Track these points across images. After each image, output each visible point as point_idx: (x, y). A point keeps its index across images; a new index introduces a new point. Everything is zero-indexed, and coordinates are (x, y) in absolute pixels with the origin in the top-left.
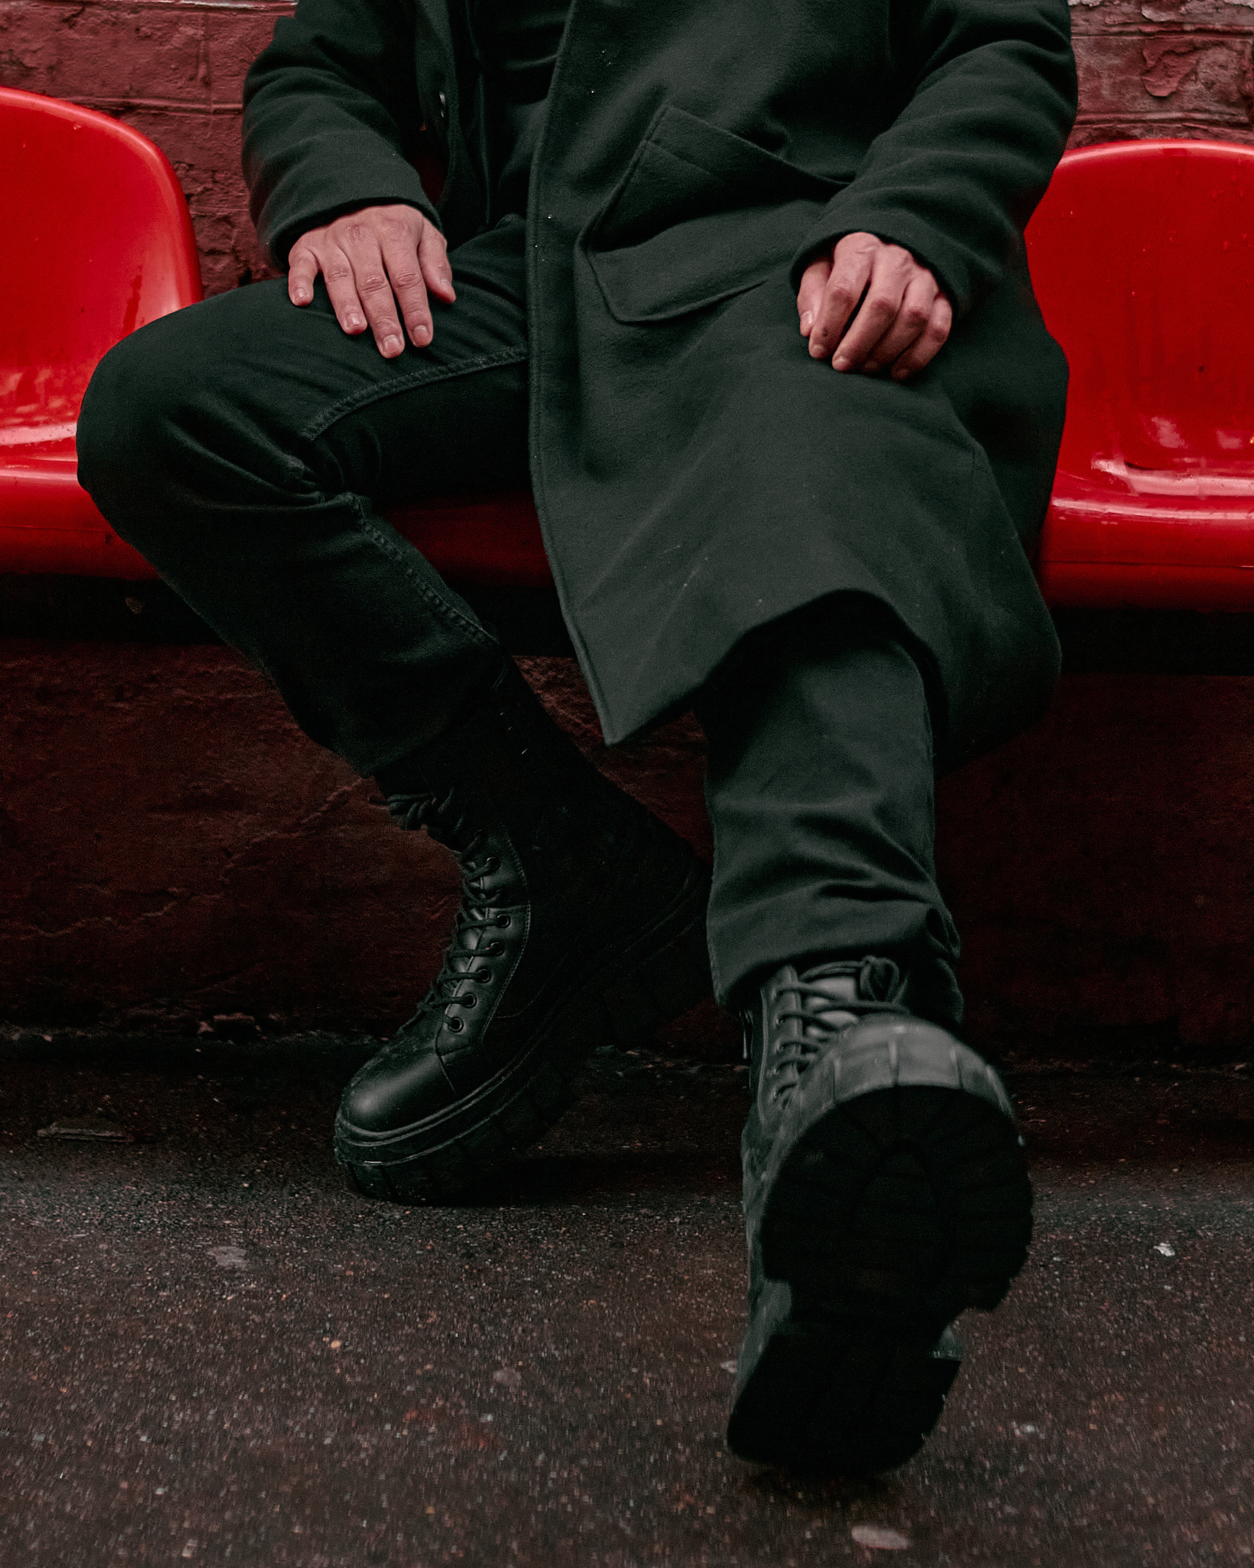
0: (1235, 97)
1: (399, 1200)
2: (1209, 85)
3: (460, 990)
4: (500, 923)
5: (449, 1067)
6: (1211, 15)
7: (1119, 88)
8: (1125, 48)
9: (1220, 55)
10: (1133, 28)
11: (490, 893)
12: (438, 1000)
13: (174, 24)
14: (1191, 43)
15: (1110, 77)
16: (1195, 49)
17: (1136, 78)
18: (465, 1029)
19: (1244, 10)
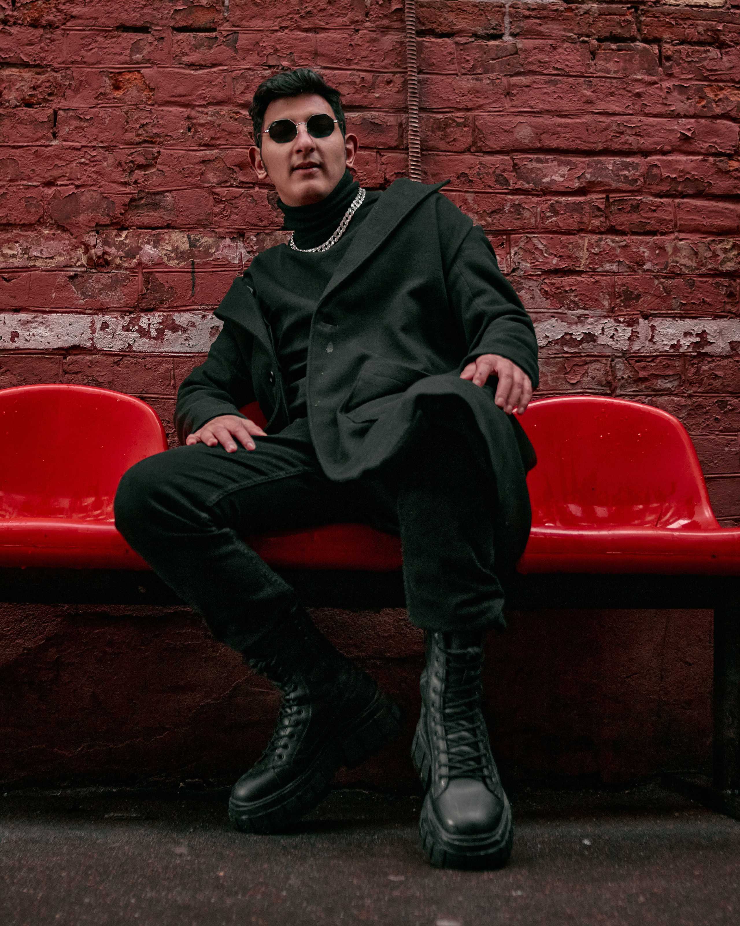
0: (604, 383)
1: (257, 832)
2: (593, 378)
3: (282, 743)
4: (299, 712)
5: (278, 775)
6: (592, 349)
7: (555, 380)
8: (557, 364)
9: (597, 366)
10: (560, 355)
11: (294, 700)
12: (272, 747)
13: (161, 363)
14: (585, 361)
15: (551, 376)
16: (586, 363)
17: (563, 376)
18: (285, 758)
19: (606, 347)
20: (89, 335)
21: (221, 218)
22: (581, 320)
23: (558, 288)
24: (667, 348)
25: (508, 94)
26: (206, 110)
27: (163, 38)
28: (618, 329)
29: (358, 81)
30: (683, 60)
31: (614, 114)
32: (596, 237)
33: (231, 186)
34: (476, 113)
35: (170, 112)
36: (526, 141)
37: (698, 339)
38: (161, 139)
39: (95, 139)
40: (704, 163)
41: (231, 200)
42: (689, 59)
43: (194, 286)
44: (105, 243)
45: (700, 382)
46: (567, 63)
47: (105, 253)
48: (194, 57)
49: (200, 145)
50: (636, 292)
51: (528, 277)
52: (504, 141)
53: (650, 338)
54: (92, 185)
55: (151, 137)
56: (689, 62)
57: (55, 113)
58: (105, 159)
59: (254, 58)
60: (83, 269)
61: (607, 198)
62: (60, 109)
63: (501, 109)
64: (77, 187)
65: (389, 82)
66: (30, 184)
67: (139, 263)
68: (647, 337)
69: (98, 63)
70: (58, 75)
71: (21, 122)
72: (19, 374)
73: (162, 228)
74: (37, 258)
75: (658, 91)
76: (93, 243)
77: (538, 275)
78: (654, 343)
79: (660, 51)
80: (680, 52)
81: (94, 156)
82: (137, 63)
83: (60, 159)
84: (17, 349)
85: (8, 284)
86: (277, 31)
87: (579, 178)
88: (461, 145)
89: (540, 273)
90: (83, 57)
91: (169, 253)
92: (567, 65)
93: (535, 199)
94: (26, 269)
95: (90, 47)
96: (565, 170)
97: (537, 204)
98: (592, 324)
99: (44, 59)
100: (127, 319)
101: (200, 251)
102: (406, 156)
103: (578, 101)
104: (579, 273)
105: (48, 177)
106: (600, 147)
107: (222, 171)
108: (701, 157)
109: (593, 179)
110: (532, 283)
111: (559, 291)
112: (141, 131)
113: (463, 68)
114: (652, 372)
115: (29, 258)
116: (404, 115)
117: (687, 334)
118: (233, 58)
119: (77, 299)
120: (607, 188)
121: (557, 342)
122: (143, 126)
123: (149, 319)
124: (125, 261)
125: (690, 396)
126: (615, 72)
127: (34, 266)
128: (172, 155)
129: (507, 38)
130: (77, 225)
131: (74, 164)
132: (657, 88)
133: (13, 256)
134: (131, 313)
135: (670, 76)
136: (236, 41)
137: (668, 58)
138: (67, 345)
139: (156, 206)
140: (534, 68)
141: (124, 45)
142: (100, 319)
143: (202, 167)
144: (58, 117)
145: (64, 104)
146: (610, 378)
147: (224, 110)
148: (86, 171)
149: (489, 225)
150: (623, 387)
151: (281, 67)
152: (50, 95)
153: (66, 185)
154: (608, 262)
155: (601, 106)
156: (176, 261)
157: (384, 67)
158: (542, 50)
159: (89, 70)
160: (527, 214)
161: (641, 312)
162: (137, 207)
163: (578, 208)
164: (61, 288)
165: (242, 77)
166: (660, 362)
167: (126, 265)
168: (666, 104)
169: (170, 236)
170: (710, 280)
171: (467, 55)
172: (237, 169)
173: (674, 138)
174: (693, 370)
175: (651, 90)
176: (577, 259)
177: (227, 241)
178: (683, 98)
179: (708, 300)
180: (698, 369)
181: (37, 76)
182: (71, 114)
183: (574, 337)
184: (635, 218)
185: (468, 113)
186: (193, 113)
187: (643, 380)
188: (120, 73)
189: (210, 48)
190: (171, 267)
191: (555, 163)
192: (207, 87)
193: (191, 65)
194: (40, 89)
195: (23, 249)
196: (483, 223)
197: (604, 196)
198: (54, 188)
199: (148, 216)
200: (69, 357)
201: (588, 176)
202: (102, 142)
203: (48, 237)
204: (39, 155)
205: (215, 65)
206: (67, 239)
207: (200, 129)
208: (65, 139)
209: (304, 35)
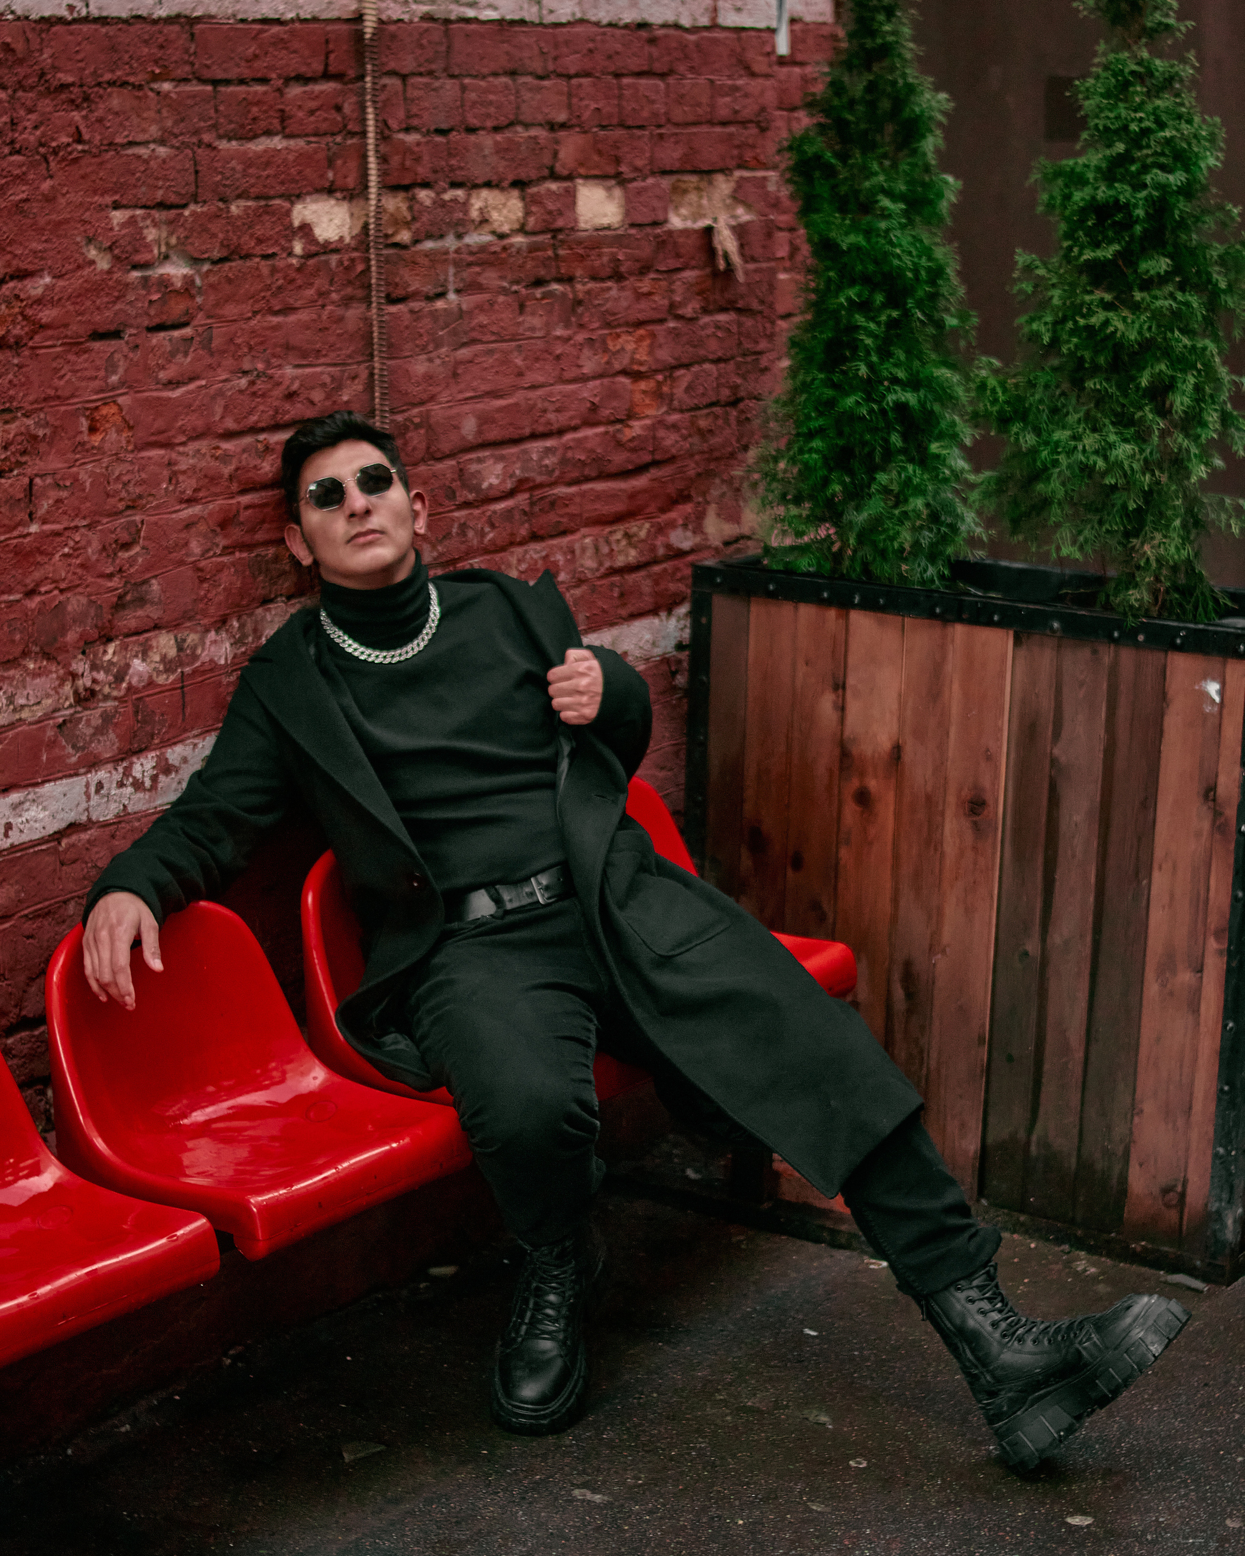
20: (84, 805)
21: (206, 604)
25: (455, 375)
26: (186, 449)
27: (137, 346)
29: (328, 380)
30: (592, 303)
31: (539, 386)
32: (521, 550)
33: (215, 555)
34: (429, 406)
35: (150, 458)
36: (471, 437)
38: (144, 502)
39: (77, 516)
40: (605, 436)
41: (215, 575)
42: (597, 302)
43: (184, 706)
44: (94, 666)
46: (502, 324)
47: (93, 682)
48: (171, 371)
49: (181, 502)
52: (453, 439)
54: (77, 587)
55: (134, 501)
56: (597, 306)
57: (31, 481)
58: (89, 542)
59: (229, 362)
60: (71, 711)
61: (532, 497)
62: (36, 475)
63: (449, 398)
64: (62, 591)
65: (354, 378)
66: (12, 598)
67: (130, 688)
69: (73, 395)
70: (30, 422)
72: (17, 882)
73: (149, 630)
74: (22, 707)
75: (572, 349)
76: (80, 671)
79: (573, 293)
80: (590, 292)
81: (78, 542)
82: (114, 389)
83: (42, 553)
84: (12, 846)
86: (250, 318)
87: (511, 476)
90: (56, 390)
91: (158, 665)
92: (502, 328)
93: (476, 512)
94: (12, 725)
95: (62, 372)
96: (499, 467)
97: (478, 518)
99: (12, 399)
100: (121, 770)
101: (187, 656)
103: (511, 374)
105: (30, 582)
106: (527, 431)
107: (205, 536)
108: (602, 429)
109: (521, 475)
113: (418, 346)
115: (15, 710)
118: (210, 366)
119: (69, 756)
120: (531, 484)
122: (125, 484)
123: (142, 765)
124: (113, 689)
126: (540, 329)
127: (20, 719)
128: (156, 523)
129: (452, 296)
130: (64, 649)
131: (57, 557)
132: (572, 345)
134: (122, 760)
135: (582, 326)
136: (211, 339)
137: (580, 302)
138: (62, 825)
139: (141, 601)
140: (475, 335)
141: (98, 363)
142: (93, 778)
143: (185, 535)
144: (35, 488)
145: (38, 465)
147: (203, 445)
148: (70, 566)
149: (441, 555)
151: (256, 373)
152: (24, 453)
153: (50, 592)
155: (529, 378)
156: (165, 676)
157: (349, 356)
158: (481, 308)
159: (63, 408)
160: (471, 534)
162: (124, 606)
163: (508, 514)
164: (51, 744)
165: (221, 393)
167: (115, 693)
168: (578, 366)
169: (158, 642)
170: (606, 582)
171: (421, 328)
172: (218, 529)
173: (583, 408)
175: (568, 348)
178: (592, 353)
179: (605, 607)
181: (7, 427)
182: (49, 480)
184: (553, 517)
185: (423, 409)
186: (174, 455)
188: (97, 408)
189: (186, 354)
190: (161, 686)
191: (491, 461)
192: (187, 414)
193: (169, 383)
194: (13, 448)
195: (8, 699)
197: (528, 495)
198: (38, 599)
199: (134, 617)
200: (64, 843)
201: (518, 472)
202: (84, 518)
203: (35, 675)
204: (18, 551)
205: (192, 379)
206: (56, 671)
207: (181, 478)
208: (44, 522)
209: (276, 320)
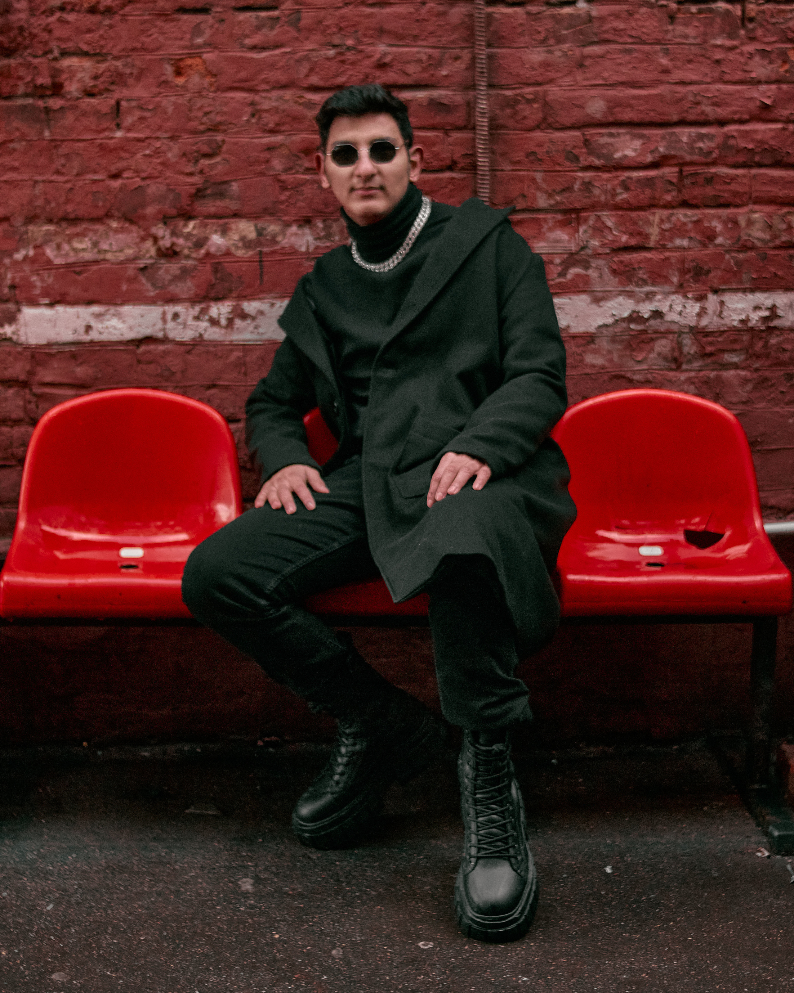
0: (670, 359)
1: (317, 847)
2: (659, 354)
3: (339, 770)
4: (354, 744)
5: (335, 800)
6: (659, 326)
7: (621, 357)
8: (623, 341)
9: (663, 342)
10: (627, 333)
12: (331, 772)
13: (231, 351)
14: (651, 338)
15: (617, 353)
16: (652, 340)
17: (628, 353)
18: (341, 784)
19: (673, 323)
20: (160, 326)
21: (287, 206)
22: (649, 296)
23: (626, 266)
24: (735, 323)
25: (581, 65)
26: (269, 95)
27: (223, 20)
28: (686, 305)
29: (424, 58)
30: (767, 21)
31: (691, 83)
32: (665, 213)
33: (297, 173)
34: (546, 87)
35: (233, 98)
36: (598, 116)
37: (766, 313)
38: (225, 127)
39: (159, 130)
40: (783, 132)
41: (296, 187)
42: (774, 20)
43: (262, 274)
44: (174, 234)
45: (768, 356)
46: (644, 30)
47: (173, 244)
48: (256, 39)
49: (264, 131)
50: (706, 268)
51: (597, 255)
52: (576, 115)
53: (718, 313)
54: (157, 177)
55: (215, 126)
56: (774, 24)
57: (118, 103)
58: (170, 149)
59: (317, 37)
60: (153, 261)
61: (681, 171)
62: (121, 99)
63: (572, 83)
64: (144, 179)
65: (457, 58)
66: (97, 177)
67: (208, 254)
68: (714, 313)
69: (158, 49)
70: (118, 64)
71: (84, 114)
73: (228, 217)
74: (106, 251)
75: (738, 56)
76: (161, 234)
77: (608, 254)
78: (722, 318)
79: (743, 11)
80: (763, 12)
81: (159, 148)
82: (199, 47)
83: (125, 151)
84: (92, 342)
85: (80, 278)
86: (340, 8)
87: (652, 152)
88: (530, 123)
89: (608, 251)
90: (143, 44)
91: (236, 242)
92: (644, 33)
93: (605, 176)
94: (96, 262)
95: (150, 33)
96: (637, 143)
97: (608, 180)
98: (659, 301)
99: (103, 47)
100: (198, 308)
101: (267, 240)
102: (473, 135)
103: (654, 71)
104: (649, 249)
105: (114, 169)
106: (675, 118)
107: (288, 158)
108: (779, 126)
109: (667, 153)
110: (601, 262)
111: (627, 269)
112: (205, 119)
113: (534, 40)
114: (720, 347)
115: (99, 252)
116: (472, 93)
117: (757, 308)
118: (297, 39)
119: (148, 291)
120: (680, 161)
121: (623, 320)
122: (207, 114)
123: (218, 309)
124: (192, 252)
125: (757, 370)
126: (695, 38)
127: (104, 260)
128: (238, 144)
129: (581, 5)
130: (144, 217)
131: (139, 156)
132: (738, 53)
133: (83, 250)
134: (199, 302)
135: (753, 39)
136: (299, 20)
137: (752, 20)
138: (140, 336)
139: (221, 195)
140: (608, 36)
141: (184, 28)
142: (171, 309)
143: (266, 155)
144: (122, 108)
145: (126, 93)
146: (676, 354)
147: (288, 94)
148: (150, 163)
149: (557, 203)
150: (689, 362)
151: (345, 47)
152: (113, 83)
153: (132, 178)
154: (679, 237)
155: (678, 75)
156: (243, 251)
157: (453, 42)
158: (617, 16)
159: (148, 57)
160: (597, 192)
161: (710, 287)
162: (204, 197)
163: (649, 182)
164: (131, 280)
165: (307, 58)
166: (728, 337)
167: (194, 255)
168: (745, 71)
169: (237, 226)
170: (782, 253)
171: (539, 26)
172: (302, 155)
173: (752, 106)
174: (761, 344)
175: (732, 56)
176: (647, 236)
177: (294, 229)
178: (765, 62)
179: (779, 273)
180: (767, 343)
181: (97, 65)
182: (134, 104)
183: (640, 315)
184: (709, 191)
185: (538, 89)
186: (257, 98)
187: (711, 354)
188: (181, 60)
189: (272, 28)
190: (239, 257)
191: (628, 137)
192: (271, 71)
193: (254, 48)
194: (102, 79)
195: (92, 243)
196: (552, 202)
197: (676, 169)
198: (120, 181)
199: (214, 206)
200: (143, 348)
201: (661, 149)
202: (166, 132)
203: (116, 231)
204: (102, 147)
205: (277, 47)
206: (135, 232)
207: (264, 115)
208: (129, 130)
209: (369, 10)
